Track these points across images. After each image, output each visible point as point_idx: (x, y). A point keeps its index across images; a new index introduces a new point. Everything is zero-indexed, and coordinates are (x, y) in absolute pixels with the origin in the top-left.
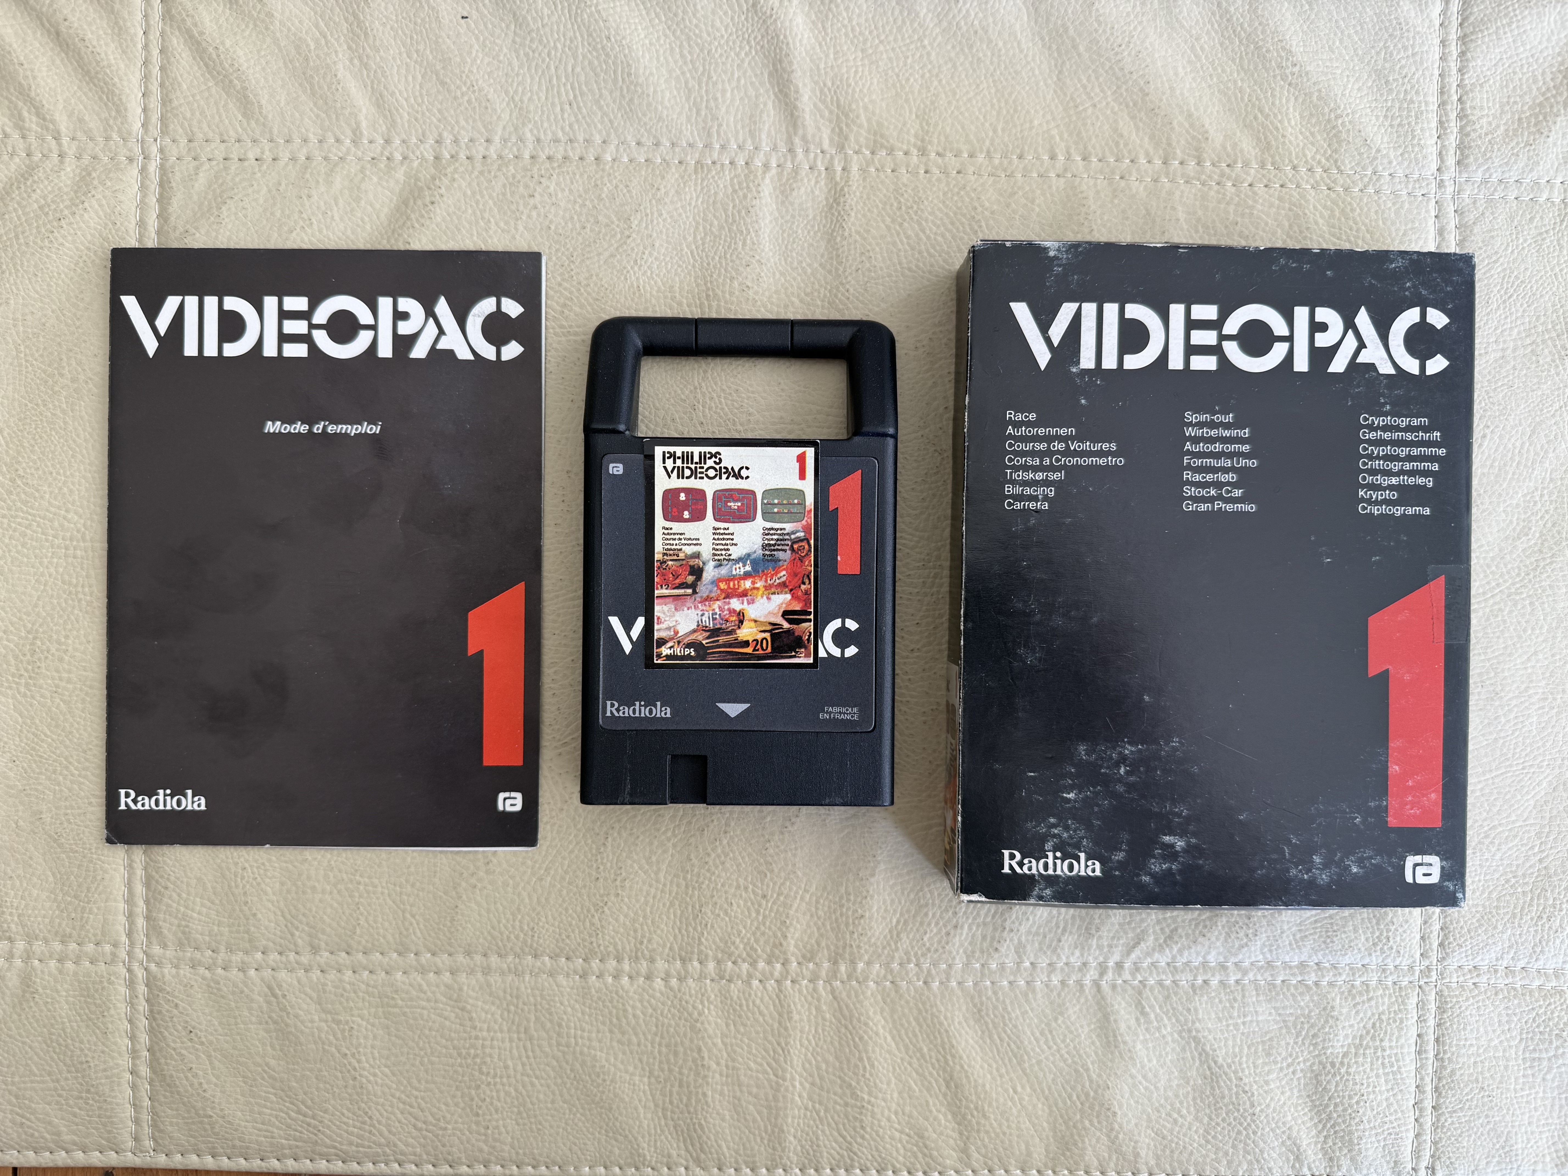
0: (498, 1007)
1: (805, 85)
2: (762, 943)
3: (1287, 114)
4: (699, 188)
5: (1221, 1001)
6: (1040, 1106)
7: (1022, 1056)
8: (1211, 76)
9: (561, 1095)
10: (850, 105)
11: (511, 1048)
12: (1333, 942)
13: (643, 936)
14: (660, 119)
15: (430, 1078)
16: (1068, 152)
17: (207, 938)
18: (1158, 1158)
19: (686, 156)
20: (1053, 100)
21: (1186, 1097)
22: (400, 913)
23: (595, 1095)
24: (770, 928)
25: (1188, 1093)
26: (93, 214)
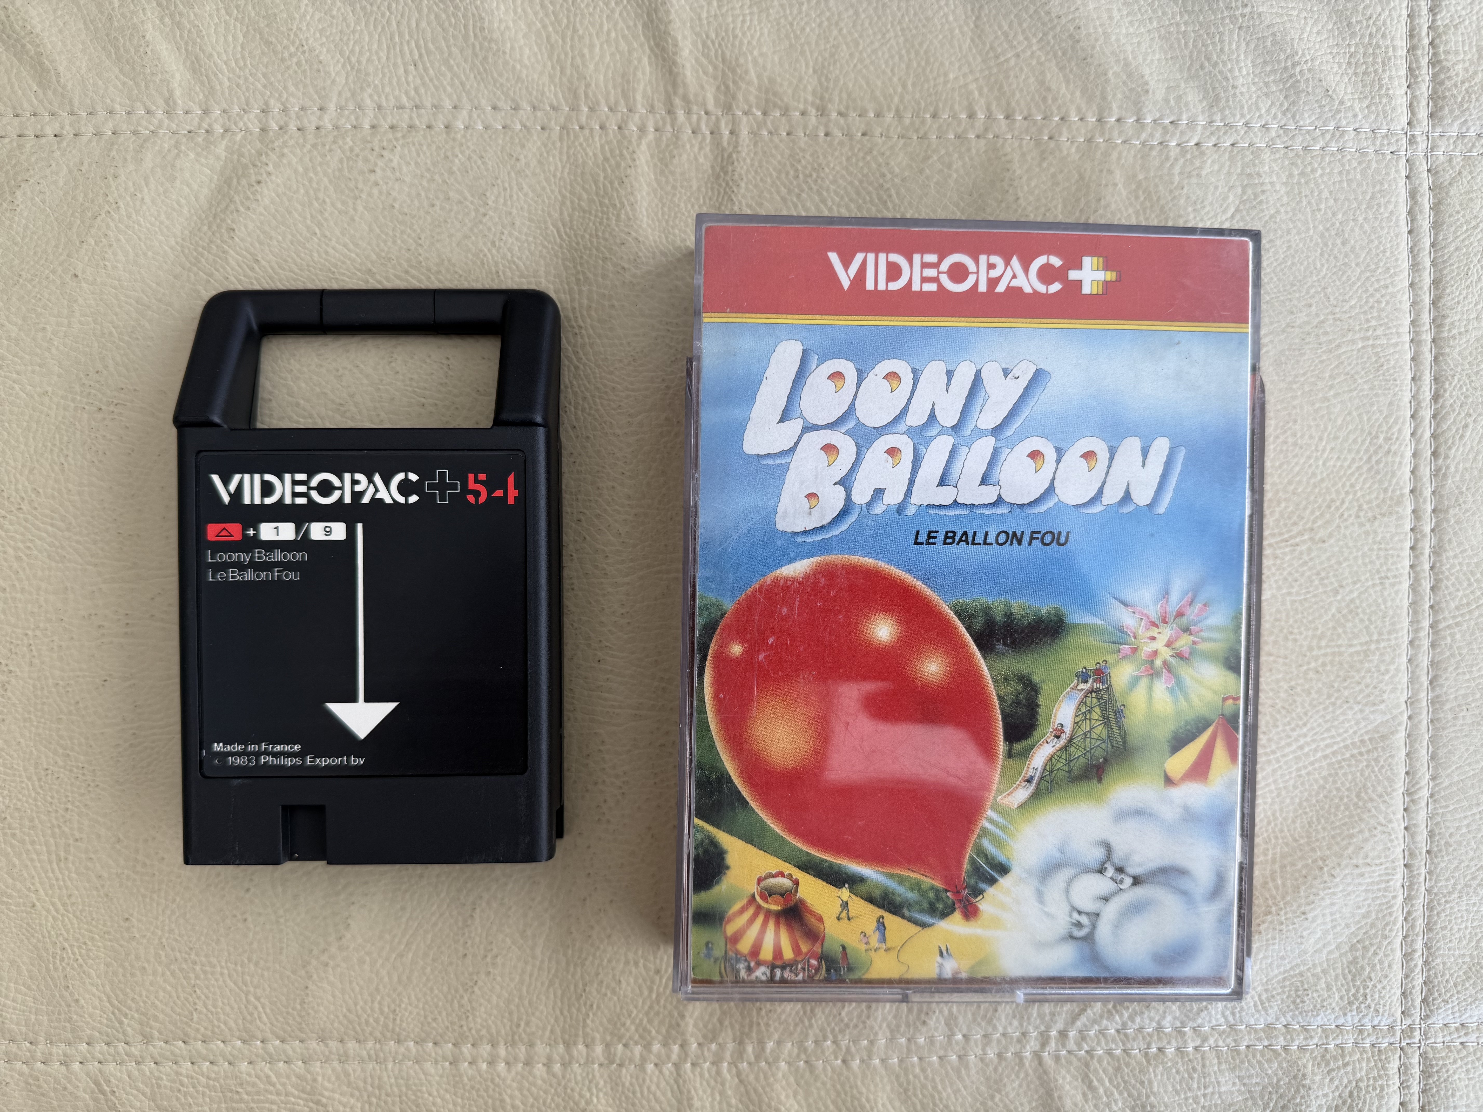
0: (358, 1100)
1: (685, 37)
2: (656, 1022)
3: (1238, 62)
4: (565, 158)
5: (1178, 1072)
8: (1150, 19)
10: (737, 59)
12: (1303, 1002)
13: (520, 1019)
14: (519, 79)
16: (988, 109)
17: (24, 1029)
19: (550, 121)
20: (970, 49)
22: (243, 996)
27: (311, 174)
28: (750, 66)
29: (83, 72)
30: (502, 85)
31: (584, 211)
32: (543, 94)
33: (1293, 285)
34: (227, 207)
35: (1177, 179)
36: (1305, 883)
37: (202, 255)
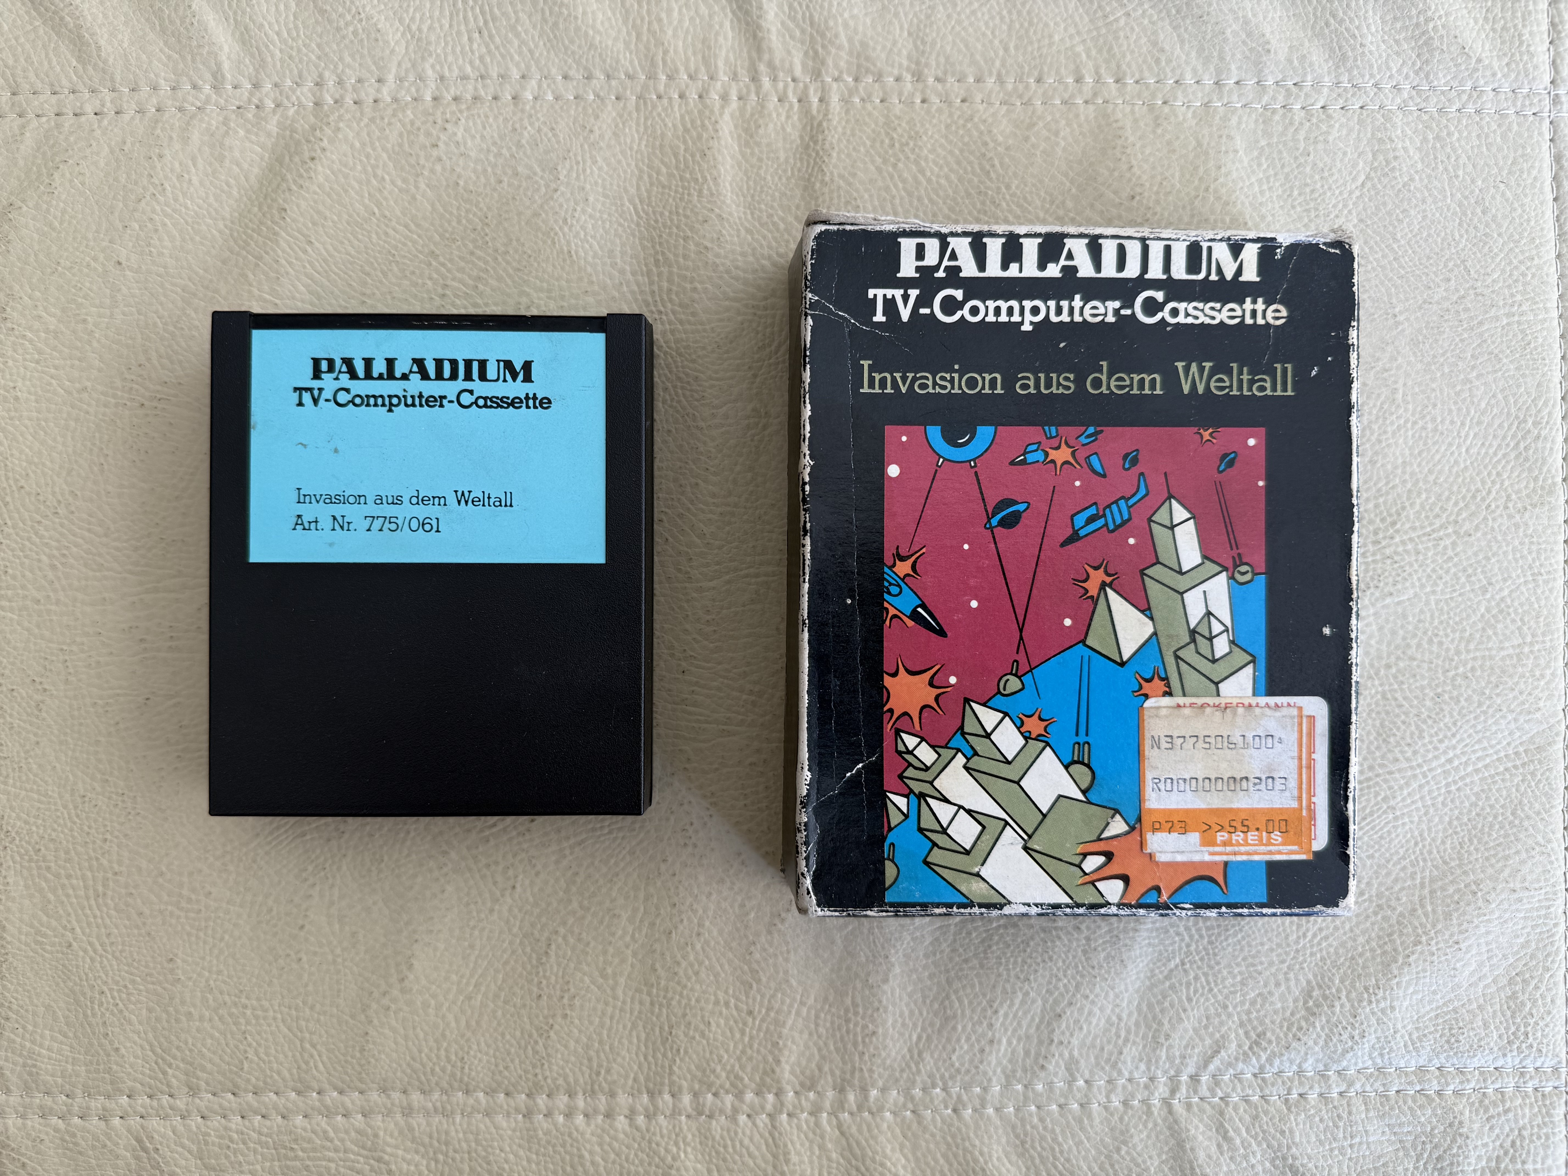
27: (369, 150)
29: (126, 45)
30: (573, 53)
31: (664, 187)
32: (618, 61)
33: (1429, 258)
34: (278, 186)
35: (1302, 145)
36: (1457, 910)
37: (251, 238)
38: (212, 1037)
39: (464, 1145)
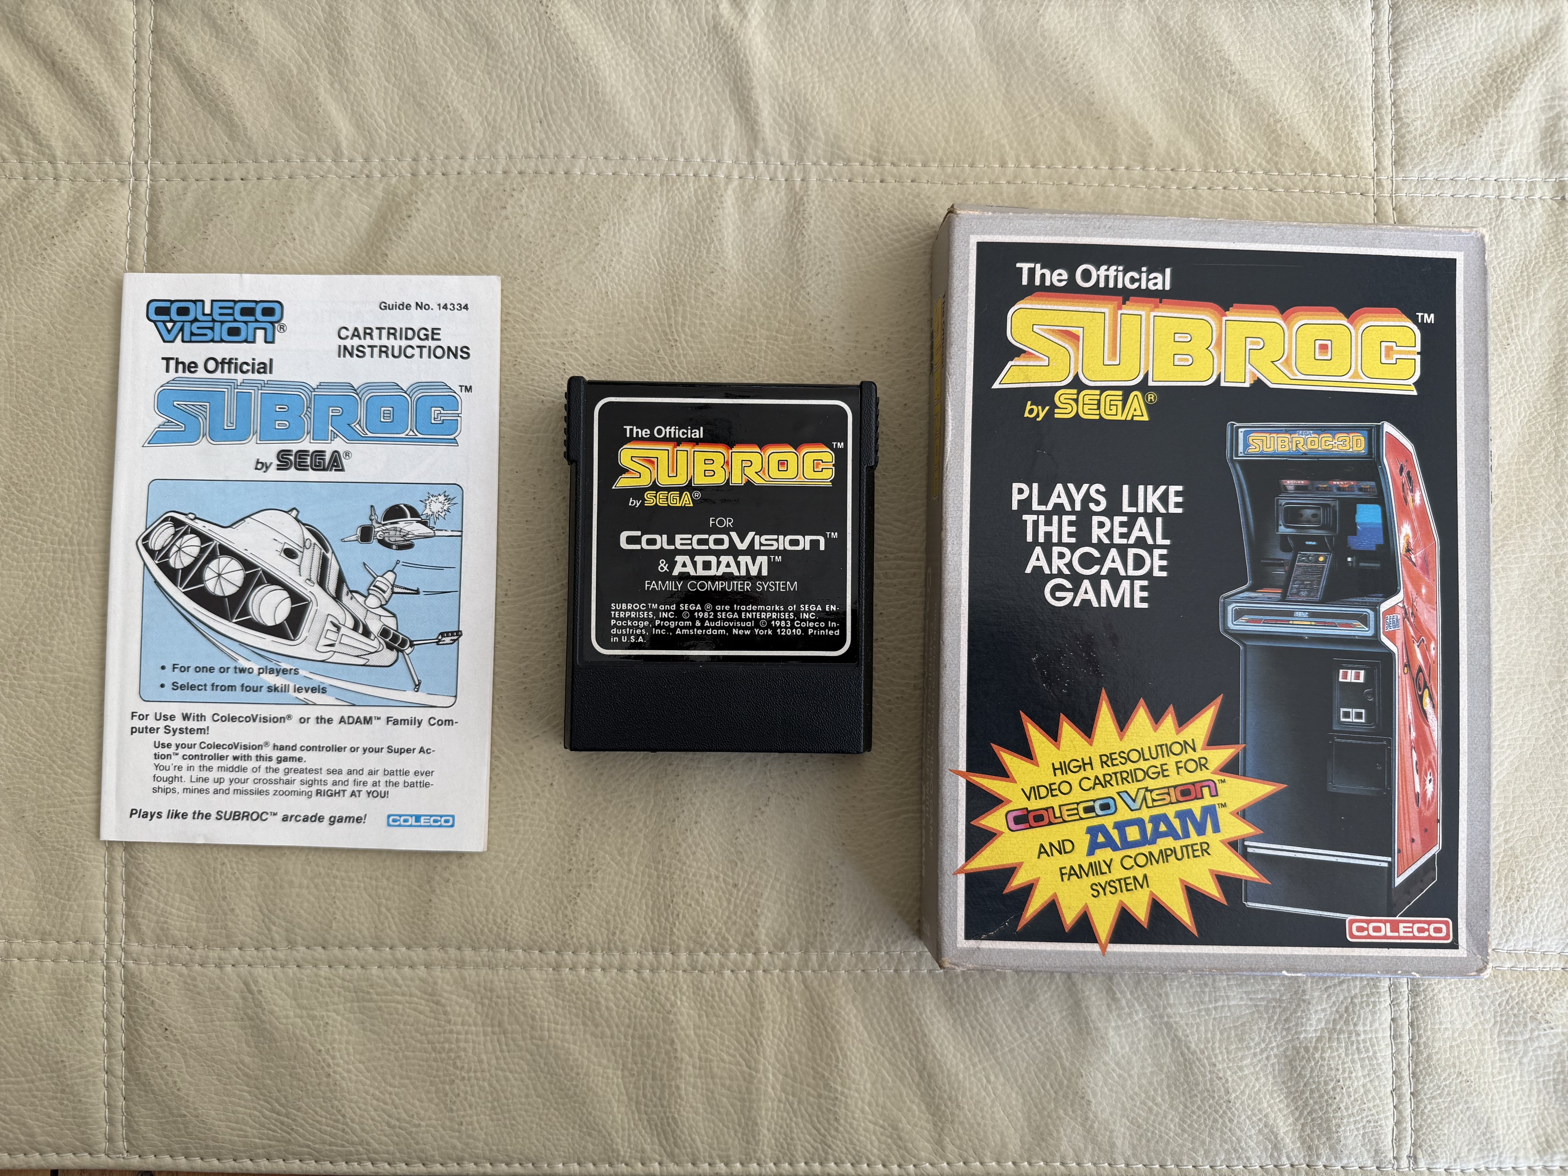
0: (472, 1001)
1: (764, 101)
2: (733, 932)
3: (1228, 120)
4: (664, 199)
6: (1014, 1095)
7: (994, 1044)
8: (1153, 85)
9: (535, 1090)
10: (808, 119)
11: (485, 1042)
13: (616, 927)
14: (627, 134)
15: (404, 1073)
16: (1018, 160)
17: (185, 934)
18: (1134, 1147)
19: (652, 168)
20: (1002, 111)
21: (1160, 1083)
22: (376, 906)
23: (569, 1089)
24: (741, 918)
25: (1162, 1080)
26: (84, 232)
27: (453, 211)
28: (819, 124)
29: (266, 127)
30: (612, 139)
31: (680, 245)
32: (647, 146)
34: (382, 237)
38: (308, 901)
39: (505, 992)
